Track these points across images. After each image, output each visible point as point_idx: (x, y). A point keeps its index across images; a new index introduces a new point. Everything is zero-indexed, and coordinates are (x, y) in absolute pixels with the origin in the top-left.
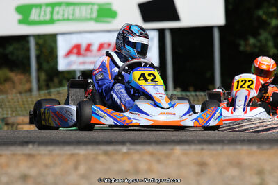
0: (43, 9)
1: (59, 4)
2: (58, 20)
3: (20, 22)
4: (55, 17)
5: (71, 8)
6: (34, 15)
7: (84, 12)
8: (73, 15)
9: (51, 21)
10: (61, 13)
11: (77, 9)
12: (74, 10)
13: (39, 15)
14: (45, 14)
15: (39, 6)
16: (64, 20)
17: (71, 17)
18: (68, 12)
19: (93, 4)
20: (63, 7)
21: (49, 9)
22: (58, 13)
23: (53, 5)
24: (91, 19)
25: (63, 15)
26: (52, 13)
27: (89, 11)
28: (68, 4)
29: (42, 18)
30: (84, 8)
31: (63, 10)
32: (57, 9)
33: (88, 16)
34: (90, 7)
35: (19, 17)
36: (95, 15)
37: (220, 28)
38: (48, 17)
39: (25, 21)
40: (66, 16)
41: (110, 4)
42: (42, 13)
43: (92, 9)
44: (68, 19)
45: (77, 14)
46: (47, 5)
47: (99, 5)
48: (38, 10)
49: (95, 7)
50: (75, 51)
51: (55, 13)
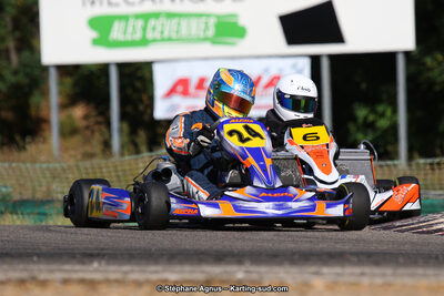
0: (131, 22)
1: (156, 15)
2: (154, 40)
3: (96, 42)
4: (150, 35)
5: (175, 21)
6: (116, 33)
7: (195, 27)
8: (177, 32)
9: (144, 42)
10: (159, 28)
11: (184, 23)
12: (179, 24)
13: (125, 33)
14: (134, 32)
15: (125, 18)
16: (163, 40)
17: (174, 36)
18: (170, 27)
19: (208, 16)
20: (162, 20)
21: (140, 23)
22: (154, 29)
23: (146, 17)
24: (205, 39)
25: (162, 32)
26: (144, 29)
27: (203, 26)
28: (170, 15)
29: (129, 37)
30: (194, 22)
31: (163, 25)
32: (152, 22)
33: (202, 35)
34: (204, 19)
35: (94, 34)
36: (211, 32)
37: (407, 54)
38: (138, 36)
39: (103, 41)
40: (166, 34)
41: (235, 16)
42: (130, 29)
43: (206, 23)
44: (170, 39)
45: (184, 31)
46: (137, 16)
47: (218, 17)
48: (123, 24)
49: (212, 21)
50: (180, 88)
51: (148, 29)
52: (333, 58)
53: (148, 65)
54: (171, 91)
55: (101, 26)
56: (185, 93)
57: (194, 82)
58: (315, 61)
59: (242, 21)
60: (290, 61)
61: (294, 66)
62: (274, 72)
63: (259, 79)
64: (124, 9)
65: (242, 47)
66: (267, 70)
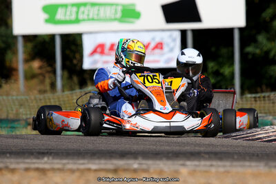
1: (85, 5)
2: (84, 20)
3: (47, 21)
4: (81, 17)
5: (96, 8)
6: (60, 15)
7: (109, 12)
8: (98, 15)
9: (77, 21)
10: (86, 13)
11: (102, 9)
12: (99, 10)
13: (65, 15)
14: (71, 14)
15: (65, 6)
16: (89, 20)
17: (95, 17)
18: (93, 12)
19: (117, 5)
20: (88, 7)
21: (75, 9)
22: (83, 13)
23: (78, 5)
24: (115, 19)
25: (88, 15)
26: (77, 13)
28: (93, 5)
29: (67, 18)
31: (89, 11)
32: (82, 9)
34: (114, 7)
36: (119, 15)
38: (73, 17)
39: (51, 20)
40: (91, 16)
41: (133, 5)
42: (68, 13)
43: (116, 10)
44: (93, 19)
45: (102, 14)
46: (73, 5)
47: (123, 6)
48: (64, 10)
49: (120, 8)
50: (99, 50)
51: (79, 13)
52: (195, 32)
53: (80, 35)
54: (94, 52)
55: (50, 10)
56: (102, 53)
57: (108, 46)
59: (138, 8)
60: (168, 33)
61: (171, 36)
62: (158, 40)
63: (149, 44)
65: (138, 24)
66: (153, 39)
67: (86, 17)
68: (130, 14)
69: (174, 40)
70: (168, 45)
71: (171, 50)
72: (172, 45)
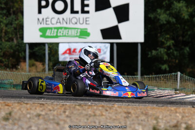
0: (53, 30)
1: (61, 28)
2: (60, 36)
3: (41, 36)
4: (59, 34)
5: (67, 30)
6: (48, 33)
7: (73, 32)
8: (68, 34)
9: (57, 37)
10: (62, 32)
11: (70, 31)
14: (54, 33)
15: (51, 28)
16: (63, 36)
17: (66, 35)
18: (65, 32)
19: (78, 29)
21: (56, 30)
22: (60, 32)
23: (58, 28)
24: (77, 36)
25: (63, 34)
26: (57, 32)
27: (76, 32)
28: (66, 28)
29: (52, 35)
30: (73, 30)
32: (60, 30)
33: (75, 35)
34: (76, 30)
35: (41, 34)
36: (78, 34)
37: (141, 43)
38: (55, 34)
39: (43, 36)
40: (64, 34)
41: (86, 29)
42: (52, 32)
44: (65, 36)
45: (70, 34)
46: (55, 28)
47: (81, 29)
49: (79, 30)
50: (68, 52)
51: (59, 32)
52: (117, 44)
53: (57, 44)
54: (65, 53)
55: (43, 31)
57: (72, 50)
58: (112, 44)
59: (89, 31)
60: (103, 44)
61: (105, 46)
62: (98, 48)
64: (51, 26)
65: (89, 39)
67: (61, 35)
68: (84, 34)
69: (107, 48)
70: (103, 50)
71: (105, 53)
72: (105, 50)
